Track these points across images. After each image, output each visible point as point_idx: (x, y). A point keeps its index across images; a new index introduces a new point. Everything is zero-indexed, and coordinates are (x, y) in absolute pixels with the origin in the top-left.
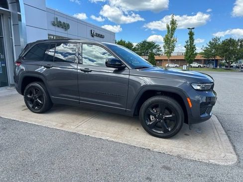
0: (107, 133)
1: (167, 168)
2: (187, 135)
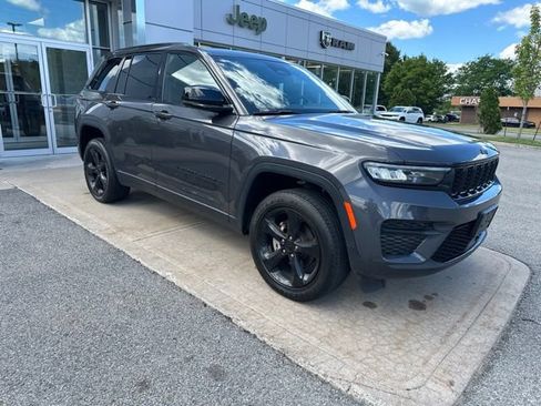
0: (181, 263)
1: (216, 373)
2: (370, 305)
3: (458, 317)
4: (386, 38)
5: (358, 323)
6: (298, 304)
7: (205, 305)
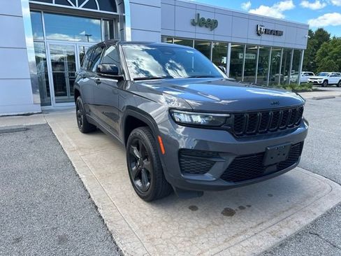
0: (96, 170)
1: (62, 240)
2: (193, 208)
3: (255, 224)
4: (308, 26)
5: (176, 220)
6: (145, 203)
7: (90, 197)
